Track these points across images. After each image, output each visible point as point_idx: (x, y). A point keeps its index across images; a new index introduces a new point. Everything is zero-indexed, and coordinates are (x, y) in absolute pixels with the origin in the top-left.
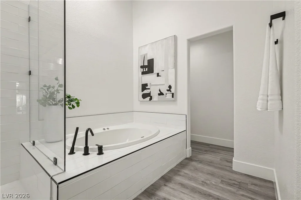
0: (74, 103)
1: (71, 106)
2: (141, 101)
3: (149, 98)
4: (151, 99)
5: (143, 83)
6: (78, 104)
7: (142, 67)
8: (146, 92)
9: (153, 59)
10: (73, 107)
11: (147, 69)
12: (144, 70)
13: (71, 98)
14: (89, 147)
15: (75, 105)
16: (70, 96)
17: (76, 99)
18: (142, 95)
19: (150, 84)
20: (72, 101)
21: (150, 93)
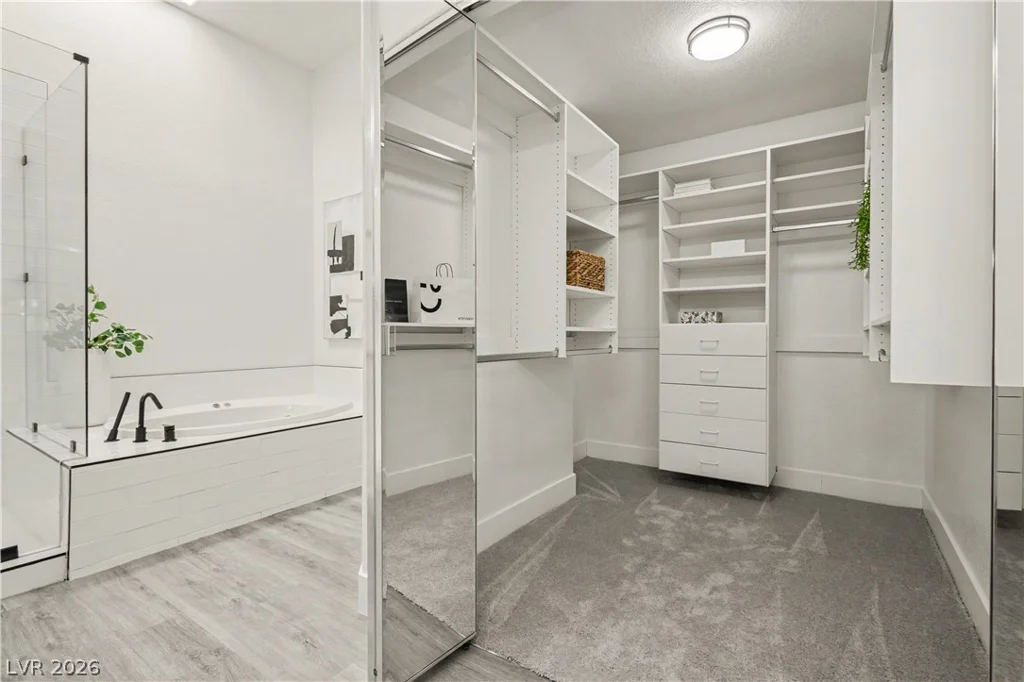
0: (129, 344)
1: (122, 351)
2: (330, 340)
3: (345, 330)
4: (348, 334)
5: (332, 295)
6: (139, 345)
7: (331, 253)
8: (339, 316)
9: (353, 236)
10: (128, 352)
11: (340, 259)
12: (336, 263)
13: (125, 333)
14: (147, 430)
15: (132, 348)
16: (122, 327)
17: (137, 335)
18: (332, 325)
19: (347, 296)
20: (125, 338)
21: (346, 320)
